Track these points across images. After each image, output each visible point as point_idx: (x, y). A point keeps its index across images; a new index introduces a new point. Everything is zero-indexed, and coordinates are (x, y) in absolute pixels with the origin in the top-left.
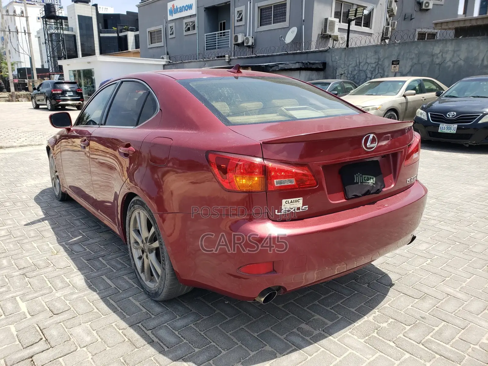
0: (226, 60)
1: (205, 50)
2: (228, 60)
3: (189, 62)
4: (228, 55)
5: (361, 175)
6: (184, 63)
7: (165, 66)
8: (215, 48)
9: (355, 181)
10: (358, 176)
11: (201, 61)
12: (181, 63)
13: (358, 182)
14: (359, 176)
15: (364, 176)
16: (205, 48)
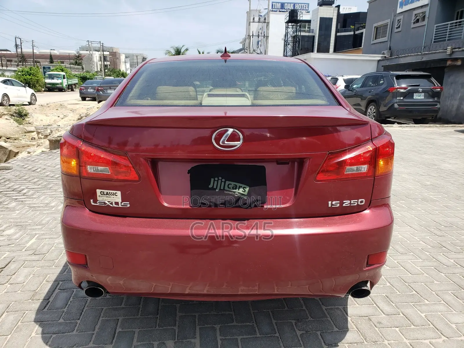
0: (447, 53)
1: (433, 42)
2: (449, 53)
3: (405, 57)
4: (450, 47)
5: (223, 180)
6: (400, 57)
7: (380, 62)
8: (445, 40)
9: (210, 186)
10: (218, 181)
11: (419, 55)
12: (397, 58)
13: (215, 187)
14: (220, 181)
15: (228, 183)
16: (433, 40)
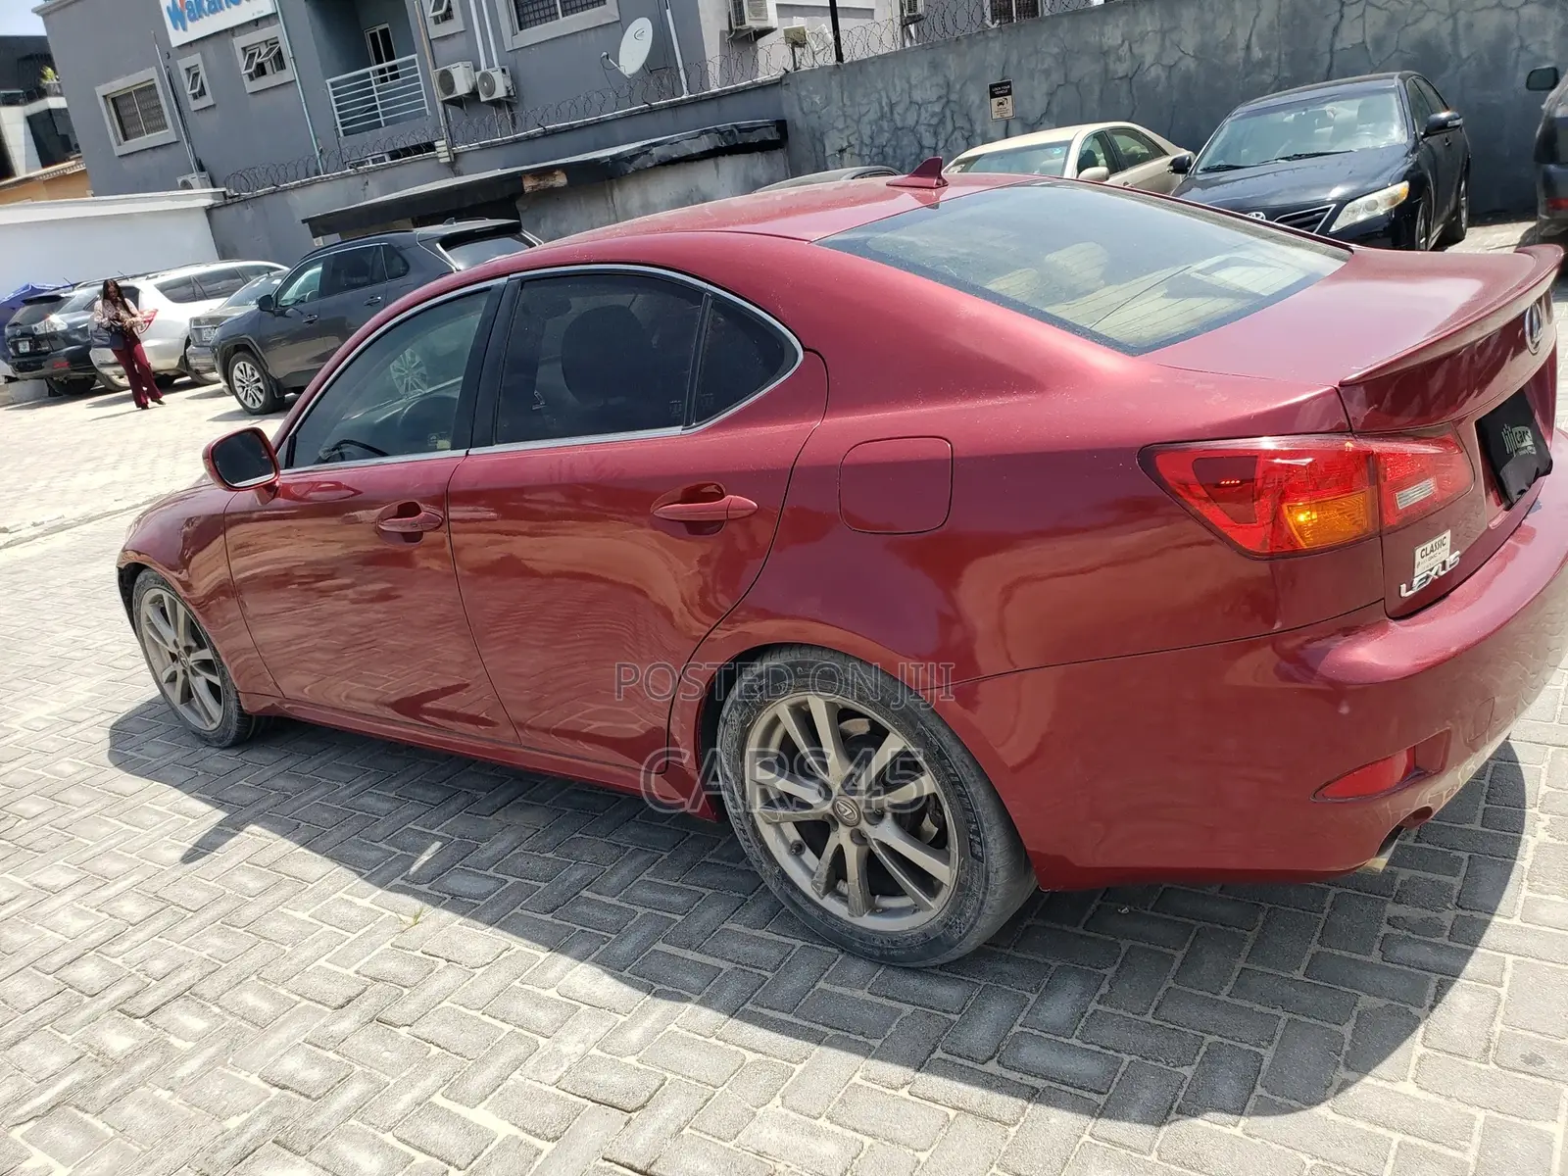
0: (441, 161)
1: (342, 134)
2: (448, 160)
3: (303, 185)
4: (443, 142)
6: (285, 190)
7: (215, 212)
8: (378, 125)
11: (348, 176)
12: (274, 192)
16: (340, 129)
